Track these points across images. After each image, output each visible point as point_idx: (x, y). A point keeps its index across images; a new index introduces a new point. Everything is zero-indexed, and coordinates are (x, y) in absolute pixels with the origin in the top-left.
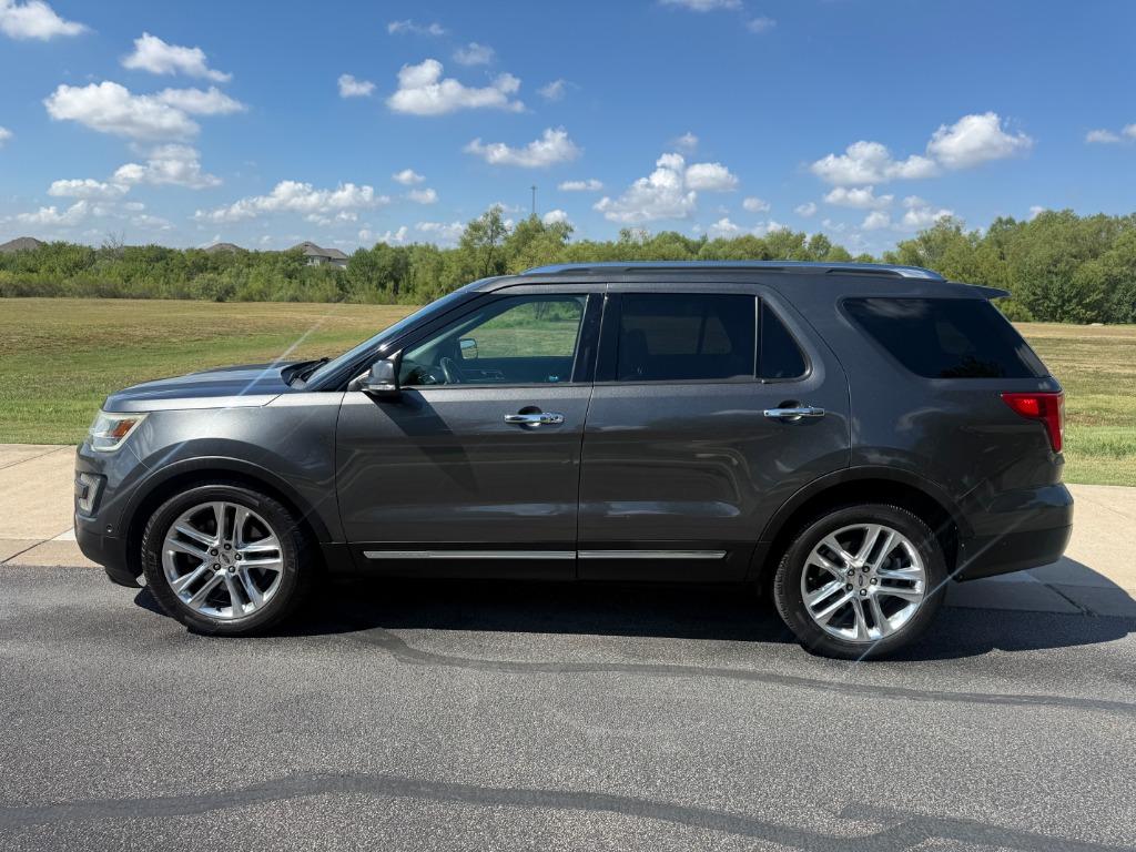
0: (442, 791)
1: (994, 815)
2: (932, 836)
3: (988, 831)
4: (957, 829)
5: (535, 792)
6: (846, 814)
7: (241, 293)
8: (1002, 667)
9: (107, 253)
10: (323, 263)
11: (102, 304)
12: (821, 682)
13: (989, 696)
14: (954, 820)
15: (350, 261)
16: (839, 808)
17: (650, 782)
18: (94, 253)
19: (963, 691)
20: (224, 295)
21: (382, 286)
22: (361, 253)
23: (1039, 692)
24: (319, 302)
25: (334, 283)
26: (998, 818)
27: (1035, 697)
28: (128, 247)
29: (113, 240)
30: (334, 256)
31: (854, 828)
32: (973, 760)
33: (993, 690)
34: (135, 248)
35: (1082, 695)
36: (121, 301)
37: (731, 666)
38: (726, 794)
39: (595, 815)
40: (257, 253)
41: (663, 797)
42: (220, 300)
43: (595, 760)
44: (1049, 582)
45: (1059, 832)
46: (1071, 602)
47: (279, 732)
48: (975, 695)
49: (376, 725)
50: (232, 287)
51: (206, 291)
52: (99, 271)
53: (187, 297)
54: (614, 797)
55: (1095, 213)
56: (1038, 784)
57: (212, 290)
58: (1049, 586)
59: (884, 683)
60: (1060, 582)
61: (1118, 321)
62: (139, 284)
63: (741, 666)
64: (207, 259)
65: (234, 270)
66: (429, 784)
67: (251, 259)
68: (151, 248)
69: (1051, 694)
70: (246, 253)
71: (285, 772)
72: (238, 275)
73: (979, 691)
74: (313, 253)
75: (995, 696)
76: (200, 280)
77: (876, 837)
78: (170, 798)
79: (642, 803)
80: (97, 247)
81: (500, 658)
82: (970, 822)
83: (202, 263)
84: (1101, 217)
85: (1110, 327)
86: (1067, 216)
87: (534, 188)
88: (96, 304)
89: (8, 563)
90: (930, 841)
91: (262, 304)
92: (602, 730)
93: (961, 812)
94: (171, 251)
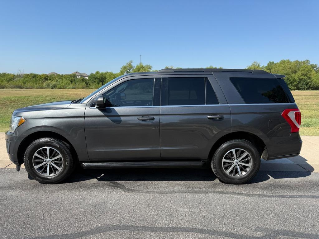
0: (144, 229)
1: (295, 229)
2: (280, 235)
3: (295, 233)
4: (286, 233)
5: (170, 228)
6: (256, 230)
7: (58, 86)
8: (289, 187)
9: (18, 76)
10: (81, 77)
11: (18, 91)
12: (242, 194)
13: (287, 196)
14: (285, 231)
15: (89, 76)
16: (254, 229)
17: (201, 224)
18: (14, 76)
19: (280, 194)
20: (54, 87)
21: (98, 83)
22: (92, 75)
23: (301, 194)
24: (81, 88)
25: (85, 83)
26: (297, 230)
27: (300, 195)
28: (25, 74)
29: (20, 72)
30: (84, 76)
31: (259, 234)
32: (287, 213)
33: (288, 194)
34: (27, 74)
35: (312, 194)
36: (24, 89)
37: (217, 190)
38: (223, 226)
39: (188, 234)
40: (62, 75)
41: (206, 228)
42: (52, 88)
43: (185, 218)
44: (297, 163)
45: (313, 233)
46: (304, 168)
47: (95, 214)
48: (284, 196)
49: (122, 211)
50: (56, 85)
51: (48, 86)
52: (16, 81)
53: (42, 88)
54: (192, 228)
55: (296, 60)
56: (305, 220)
57: (50, 86)
58: (297, 164)
59: (259, 193)
60: (300, 163)
61: (302, 89)
62: (28, 85)
63: (219, 190)
64: (48, 77)
65: (56, 80)
66: (140, 227)
67: (61, 77)
68: (31, 74)
69: (304, 194)
70: (59, 75)
71: (99, 225)
72: (57, 81)
73: (285, 194)
74: (79, 75)
75: (289, 196)
76: (46, 83)
77: (265, 236)
78: (68, 234)
79: (200, 229)
80: (16, 74)
81: (153, 190)
82: (289, 231)
83: (46, 78)
84: (297, 61)
85: (301, 91)
86: (288, 61)
87: (141, 55)
88: (16, 90)
89: (7, 168)
90: (280, 237)
91: (64, 90)
92: (185, 210)
93: (286, 228)
94: (37, 75)
